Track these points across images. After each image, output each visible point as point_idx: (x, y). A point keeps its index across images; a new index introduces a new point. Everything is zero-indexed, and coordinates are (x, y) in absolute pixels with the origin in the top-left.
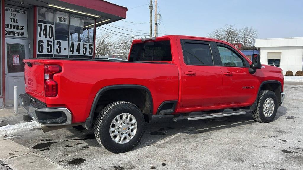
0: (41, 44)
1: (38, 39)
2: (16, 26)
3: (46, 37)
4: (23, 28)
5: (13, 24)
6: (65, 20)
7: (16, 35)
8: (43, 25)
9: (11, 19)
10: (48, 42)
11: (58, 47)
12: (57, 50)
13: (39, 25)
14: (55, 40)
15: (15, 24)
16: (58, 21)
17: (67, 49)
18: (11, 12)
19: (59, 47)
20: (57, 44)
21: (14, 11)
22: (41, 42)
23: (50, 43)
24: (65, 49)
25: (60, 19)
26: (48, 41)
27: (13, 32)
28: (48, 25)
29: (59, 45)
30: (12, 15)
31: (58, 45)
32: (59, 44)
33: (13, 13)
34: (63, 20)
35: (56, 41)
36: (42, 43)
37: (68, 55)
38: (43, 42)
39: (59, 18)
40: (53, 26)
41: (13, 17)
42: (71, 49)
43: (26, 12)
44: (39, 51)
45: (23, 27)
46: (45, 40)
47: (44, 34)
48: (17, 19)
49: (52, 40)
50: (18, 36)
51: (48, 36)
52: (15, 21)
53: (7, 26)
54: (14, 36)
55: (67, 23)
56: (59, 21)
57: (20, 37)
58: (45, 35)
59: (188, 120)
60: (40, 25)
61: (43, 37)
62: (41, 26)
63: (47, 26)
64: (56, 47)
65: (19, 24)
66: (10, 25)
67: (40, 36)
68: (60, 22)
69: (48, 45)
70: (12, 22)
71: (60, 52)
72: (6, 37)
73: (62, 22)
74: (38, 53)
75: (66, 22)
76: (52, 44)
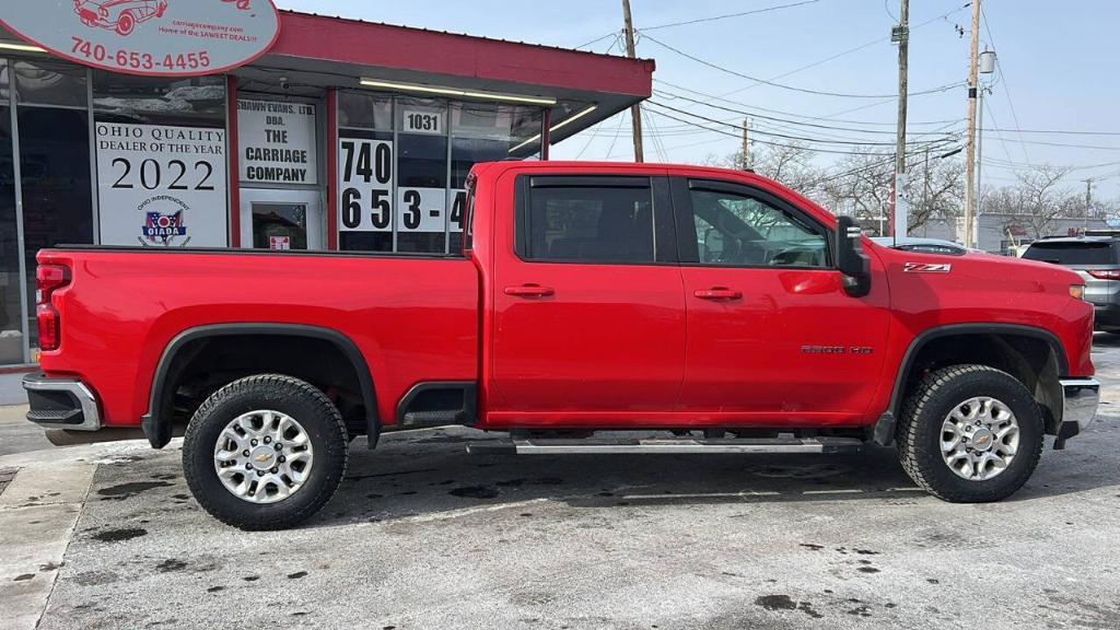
0: (352, 200)
1: (343, 186)
2: (282, 151)
3: (367, 180)
4: (303, 157)
5: (272, 146)
6: (432, 122)
7: (281, 177)
8: (358, 143)
9: (268, 132)
10: (376, 193)
11: (411, 208)
12: (407, 216)
13: (343, 143)
14: (400, 185)
15: (279, 146)
16: (407, 128)
17: (442, 213)
18: (267, 113)
19: (414, 208)
20: (407, 199)
21: (275, 111)
22: (351, 196)
23: (381, 198)
24: (434, 213)
25: (417, 122)
26: (373, 191)
27: (273, 169)
28: (374, 144)
29: (412, 203)
30: (270, 120)
31: (409, 201)
32: (412, 198)
33: (272, 114)
34: (424, 122)
35: (402, 190)
36: (354, 197)
37: (444, 234)
38: (357, 195)
39: (411, 117)
40: (389, 144)
41: (272, 127)
42: (458, 214)
43: (313, 107)
44: (346, 222)
45: (303, 152)
46: (366, 188)
47: (359, 172)
48: (284, 132)
49: (388, 186)
50: (287, 181)
51: (373, 177)
52: (280, 137)
53: (254, 154)
54: (275, 181)
55: (438, 132)
56: (412, 127)
57: (295, 182)
58: (366, 174)
59: (519, 452)
60: (345, 145)
61: (357, 181)
62: (350, 147)
63: (369, 144)
64: (403, 208)
65: (292, 144)
66: (265, 150)
67: (347, 178)
68: (415, 130)
69: (375, 204)
70: (269, 140)
71: (416, 224)
72: (241, 185)
73: (423, 131)
74: (343, 228)
75: (435, 129)
76: (388, 199)
